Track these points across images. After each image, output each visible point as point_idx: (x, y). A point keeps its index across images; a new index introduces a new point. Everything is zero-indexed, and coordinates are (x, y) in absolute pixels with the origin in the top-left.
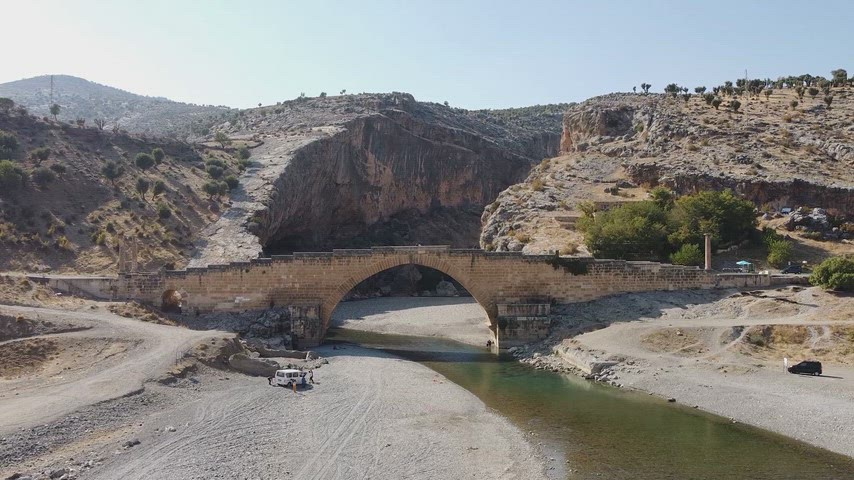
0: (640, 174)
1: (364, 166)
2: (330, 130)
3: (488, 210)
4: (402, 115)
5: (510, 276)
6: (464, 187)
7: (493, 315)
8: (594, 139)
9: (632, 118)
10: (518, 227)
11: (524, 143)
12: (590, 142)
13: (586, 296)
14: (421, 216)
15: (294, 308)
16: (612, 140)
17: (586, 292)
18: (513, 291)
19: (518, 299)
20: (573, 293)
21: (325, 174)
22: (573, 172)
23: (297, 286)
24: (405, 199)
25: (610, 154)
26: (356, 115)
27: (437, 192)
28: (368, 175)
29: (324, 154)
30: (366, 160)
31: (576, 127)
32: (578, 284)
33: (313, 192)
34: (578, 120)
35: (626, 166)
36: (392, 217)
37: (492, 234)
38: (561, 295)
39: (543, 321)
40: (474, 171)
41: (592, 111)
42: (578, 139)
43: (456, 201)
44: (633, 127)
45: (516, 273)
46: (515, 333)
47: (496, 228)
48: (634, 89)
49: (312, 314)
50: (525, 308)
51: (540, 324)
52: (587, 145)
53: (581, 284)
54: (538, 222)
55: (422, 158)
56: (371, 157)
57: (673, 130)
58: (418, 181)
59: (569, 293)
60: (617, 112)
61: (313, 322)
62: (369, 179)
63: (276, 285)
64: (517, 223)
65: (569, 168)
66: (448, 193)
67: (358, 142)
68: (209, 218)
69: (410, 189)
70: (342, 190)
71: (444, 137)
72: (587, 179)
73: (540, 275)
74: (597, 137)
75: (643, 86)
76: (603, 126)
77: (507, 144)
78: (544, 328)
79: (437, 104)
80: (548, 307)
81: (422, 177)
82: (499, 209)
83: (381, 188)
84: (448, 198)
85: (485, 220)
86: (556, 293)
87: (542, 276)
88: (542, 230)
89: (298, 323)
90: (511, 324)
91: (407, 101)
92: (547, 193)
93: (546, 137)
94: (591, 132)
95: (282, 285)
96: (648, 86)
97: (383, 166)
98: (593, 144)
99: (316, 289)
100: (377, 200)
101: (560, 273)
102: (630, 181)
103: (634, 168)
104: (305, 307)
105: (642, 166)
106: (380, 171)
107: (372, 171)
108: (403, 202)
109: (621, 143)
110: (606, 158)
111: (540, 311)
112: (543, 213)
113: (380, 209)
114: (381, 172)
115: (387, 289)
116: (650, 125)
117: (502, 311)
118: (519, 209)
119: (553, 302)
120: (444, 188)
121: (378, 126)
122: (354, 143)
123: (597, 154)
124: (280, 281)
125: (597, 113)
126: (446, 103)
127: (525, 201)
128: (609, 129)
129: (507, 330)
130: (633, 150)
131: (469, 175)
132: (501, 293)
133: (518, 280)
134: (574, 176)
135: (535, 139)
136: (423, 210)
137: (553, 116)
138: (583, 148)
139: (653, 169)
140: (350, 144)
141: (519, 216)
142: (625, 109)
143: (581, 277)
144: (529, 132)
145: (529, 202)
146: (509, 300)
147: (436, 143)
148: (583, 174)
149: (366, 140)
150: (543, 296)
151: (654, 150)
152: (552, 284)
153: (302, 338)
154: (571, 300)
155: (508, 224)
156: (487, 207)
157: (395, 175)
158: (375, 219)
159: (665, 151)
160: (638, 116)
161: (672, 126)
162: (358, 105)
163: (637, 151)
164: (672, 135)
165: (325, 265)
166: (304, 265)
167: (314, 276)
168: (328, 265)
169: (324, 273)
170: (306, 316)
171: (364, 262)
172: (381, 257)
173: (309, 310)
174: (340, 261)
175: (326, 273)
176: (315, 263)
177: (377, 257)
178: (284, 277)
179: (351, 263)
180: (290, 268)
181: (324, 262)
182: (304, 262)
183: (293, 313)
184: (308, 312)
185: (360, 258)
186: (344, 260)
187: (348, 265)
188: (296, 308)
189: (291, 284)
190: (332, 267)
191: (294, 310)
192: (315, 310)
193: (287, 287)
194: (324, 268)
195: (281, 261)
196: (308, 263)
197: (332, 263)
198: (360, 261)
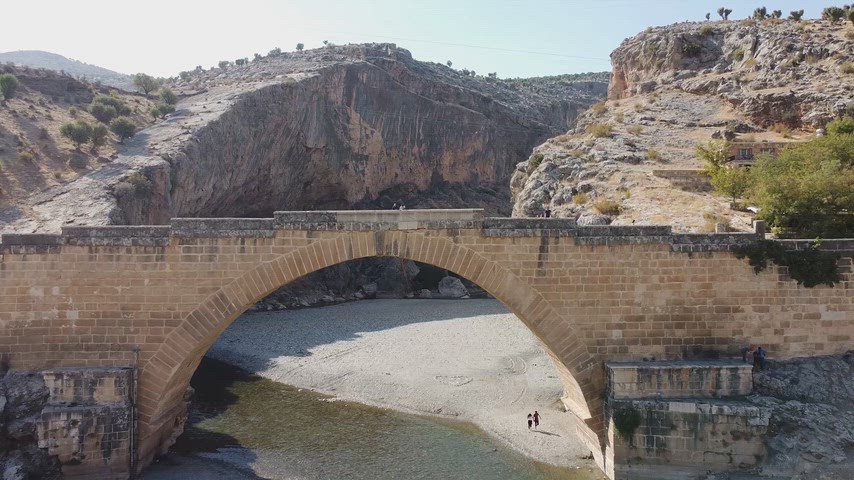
0: (766, 111)
1: (345, 128)
2: (297, 77)
3: (522, 170)
4: (395, 65)
5: (641, 288)
6: (473, 158)
7: (597, 392)
8: (667, 75)
9: (722, 43)
10: (587, 188)
11: (542, 111)
12: (659, 80)
13: (836, 338)
14: (419, 192)
15: (59, 376)
16: (694, 75)
17: (832, 331)
18: (648, 326)
19: (659, 349)
20: (801, 332)
21: (288, 131)
22: (648, 114)
23: (73, 315)
24: (398, 171)
25: (697, 92)
26: (336, 62)
27: (439, 164)
28: (350, 139)
29: (286, 104)
30: (348, 120)
31: (634, 63)
32: (811, 309)
33: (272, 156)
34: (638, 54)
35: (735, 102)
36: (381, 193)
37: (541, 202)
38: (769, 338)
39: (746, 418)
40: (484, 137)
41: (658, 39)
42: (638, 79)
43: (462, 175)
44: (726, 55)
45: (655, 279)
46: (662, 447)
47: (547, 192)
48: (708, 17)
49: (108, 395)
50: (684, 377)
51: (737, 425)
52: (655, 84)
53: (822, 308)
54: (624, 179)
55: (420, 121)
56: (355, 117)
57: (801, 49)
58: (416, 149)
59: (790, 333)
60: (698, 37)
61: (109, 417)
62: (352, 144)
63: (15, 315)
64: (584, 183)
65: (639, 109)
66: (453, 166)
67: (337, 96)
68: (58, 176)
69: (405, 159)
70: (315, 157)
71: (448, 97)
72: (673, 122)
73: (716, 286)
74: (670, 73)
75: (721, 12)
76: (678, 57)
77: (522, 110)
78: (748, 437)
79: (439, 64)
80: (746, 371)
81: (420, 146)
82: (543, 166)
83: (367, 157)
84: (453, 173)
85: (519, 185)
86: (758, 333)
87: (723, 289)
88: (637, 192)
89: (61, 422)
90: (651, 421)
91: (403, 56)
92: (620, 140)
93: (565, 106)
94: (659, 66)
95: (32, 316)
96: (728, 12)
97: (370, 129)
98: (664, 82)
99: (126, 323)
100: (363, 172)
101: (769, 280)
102: (748, 122)
103: (754, 102)
104: (88, 375)
105: (770, 98)
106: (366, 134)
107: (356, 135)
108: (397, 175)
109: (713, 76)
110: (693, 97)
111: (725, 384)
112: (625, 167)
113: (366, 184)
114: (367, 136)
115: (371, 288)
116: (754, 49)
117: (624, 384)
118: (579, 163)
119: (758, 358)
120: (447, 159)
121: (364, 77)
122: (333, 96)
123: (675, 93)
124: (25, 303)
125: (667, 40)
126: (449, 63)
127: (585, 151)
128: (687, 60)
129: (639, 437)
130: (738, 82)
131: (479, 145)
132: (616, 334)
133: (662, 300)
134: (653, 119)
135: (553, 107)
136: (422, 187)
137: (571, 85)
138: (649, 88)
139: (789, 102)
140: (326, 97)
141: (582, 173)
142: (709, 33)
143: (823, 291)
144: (546, 100)
145: (593, 151)
146: (635, 350)
147: (438, 102)
148: (668, 116)
149: (348, 95)
150: (723, 341)
151: (778, 78)
152: (748, 308)
153: (73, 462)
154: (795, 350)
155: (568, 186)
156: (520, 165)
157: (385, 141)
158: (360, 197)
159: (798, 77)
160: (733, 39)
161: (798, 45)
162: (340, 53)
163: (746, 82)
164: (802, 58)
165: (148, 259)
166: (91, 259)
167: (119, 288)
168: (157, 260)
169: (146, 281)
170: (92, 399)
171: (255, 251)
172: (299, 238)
173: (101, 383)
174: (188, 250)
175: (150, 281)
176: (121, 254)
177: (290, 238)
178: (37, 292)
179: (218, 255)
180: (52, 268)
181: (146, 252)
182: (91, 251)
183: (56, 391)
184: (98, 387)
185: (243, 242)
186: (199, 246)
187: (211, 260)
188: (65, 378)
189: (56, 311)
190: (168, 266)
191: (59, 382)
192: (116, 382)
193: (45, 318)
194: (145, 267)
195: (27, 250)
196: (101, 253)
197: (168, 253)
198: (243, 250)
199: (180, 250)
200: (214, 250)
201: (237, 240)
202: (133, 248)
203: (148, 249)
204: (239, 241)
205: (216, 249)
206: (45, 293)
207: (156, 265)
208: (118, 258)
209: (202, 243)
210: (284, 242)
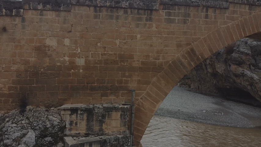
49: (114, 126)
63: (33, 60)
95: (47, 61)
165: (140, 19)
166: (96, 17)
167: (118, 42)
168: (147, 20)
169: (139, 36)
170: (101, 130)
171: (215, 18)
172: (243, 10)
173: (110, 116)
174: (169, 14)
175: (141, 37)
176: (119, 14)
177: (238, 10)
178: (51, 42)
179: (190, 19)
180: (64, 23)
181: (138, 14)
182: (96, 11)
183: (71, 123)
184: (107, 120)
185: (207, 11)
186: (177, 11)
187: (185, 23)
188: (79, 112)
189: (67, 58)
190: (154, 25)
191: (74, 116)
192: (121, 115)
193: (59, 64)
194: (137, 26)
195: (44, 7)
196: (104, 13)
197: (155, 16)
198: (207, 17)
199: (163, 13)
200: (188, 15)
201: (203, 9)
202: (129, 11)
203: (140, 11)
204: (205, 10)
205: (189, 15)
206: (58, 43)
207: (146, 24)
208: (117, 18)
209: (179, 9)
210: (234, 12)
